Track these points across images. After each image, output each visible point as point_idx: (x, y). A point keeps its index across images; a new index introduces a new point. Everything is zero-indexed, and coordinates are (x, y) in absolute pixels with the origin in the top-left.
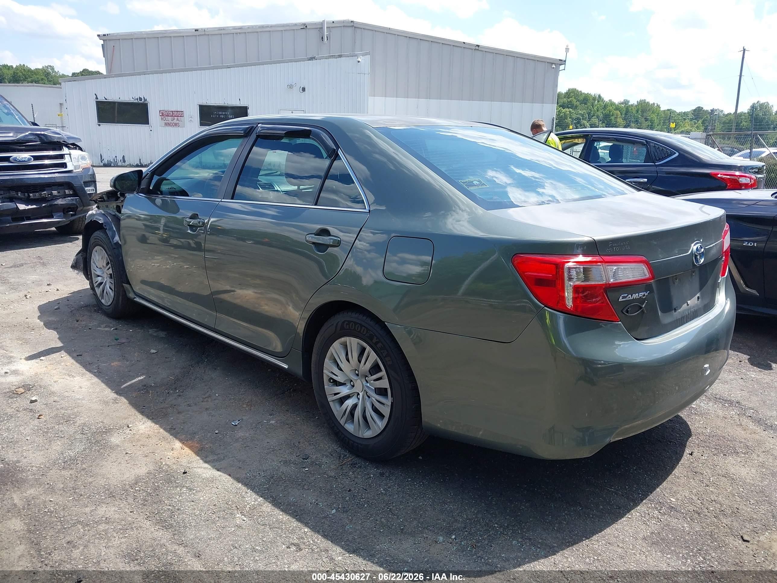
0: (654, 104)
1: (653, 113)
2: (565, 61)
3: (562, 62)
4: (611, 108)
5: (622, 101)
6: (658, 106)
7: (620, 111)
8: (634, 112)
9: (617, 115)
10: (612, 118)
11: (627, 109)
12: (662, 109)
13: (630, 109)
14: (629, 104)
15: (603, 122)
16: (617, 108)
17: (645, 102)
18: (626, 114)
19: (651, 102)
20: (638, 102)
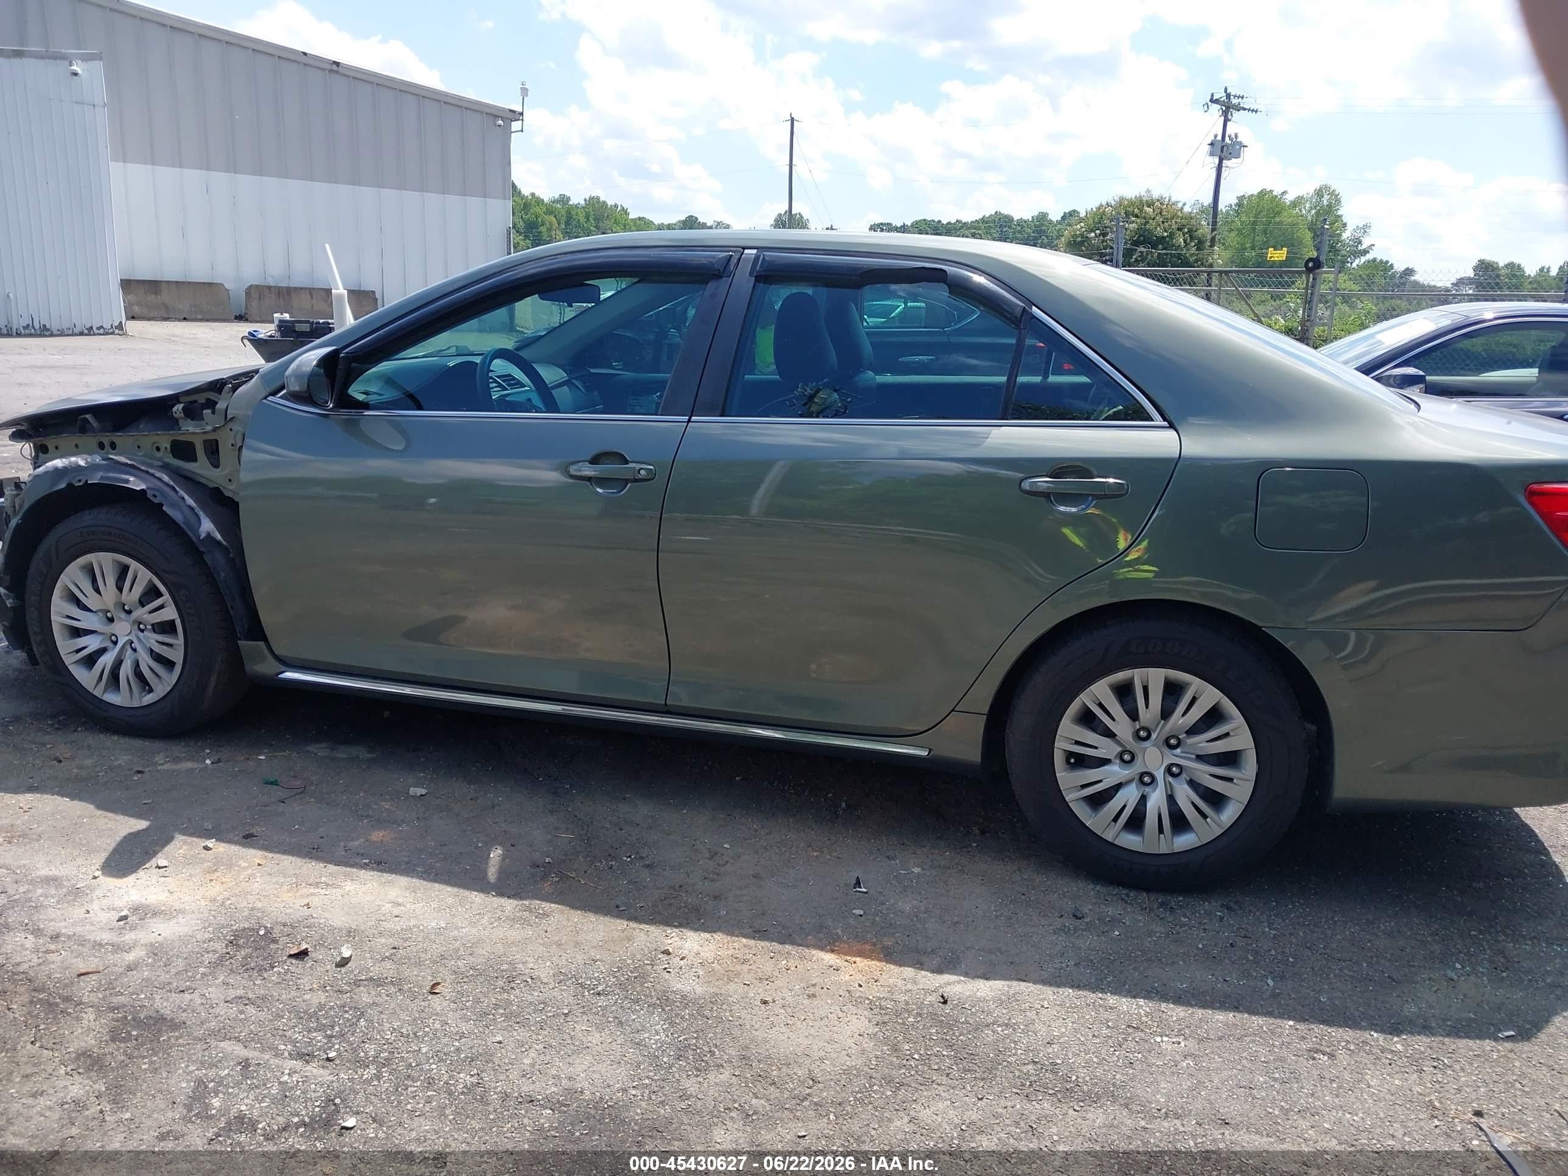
0: (616, 206)
1: (615, 222)
2: (522, 114)
3: (518, 116)
4: (537, 210)
5: (557, 196)
6: (625, 212)
7: (555, 217)
8: (582, 220)
9: (551, 225)
10: (543, 229)
11: (569, 212)
12: (631, 216)
13: (573, 213)
14: (570, 203)
15: (526, 237)
16: (550, 210)
17: (598, 202)
18: (567, 224)
19: (610, 203)
20: (585, 200)
